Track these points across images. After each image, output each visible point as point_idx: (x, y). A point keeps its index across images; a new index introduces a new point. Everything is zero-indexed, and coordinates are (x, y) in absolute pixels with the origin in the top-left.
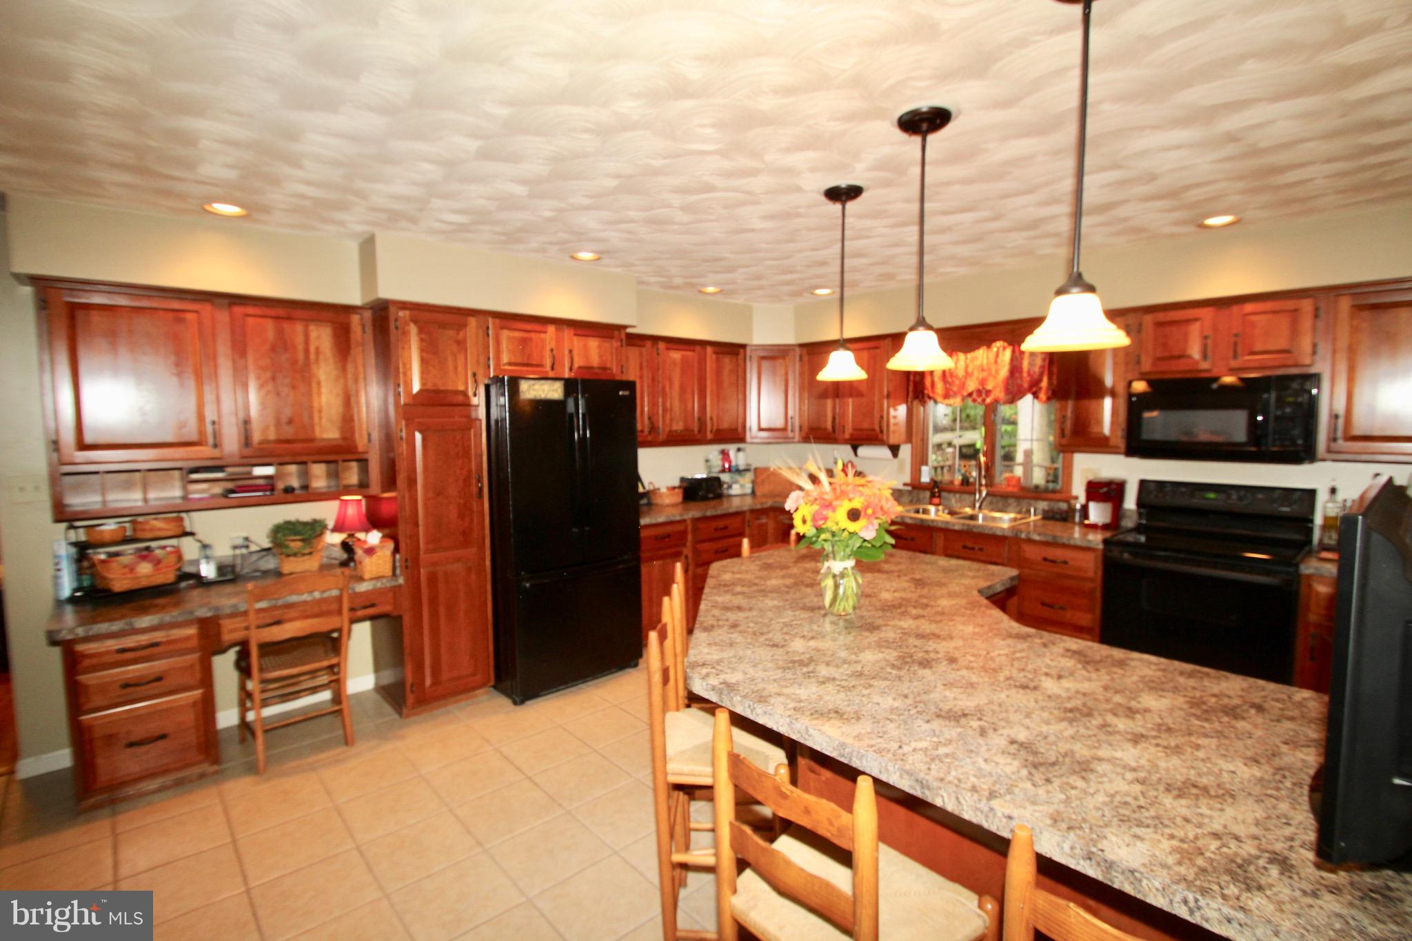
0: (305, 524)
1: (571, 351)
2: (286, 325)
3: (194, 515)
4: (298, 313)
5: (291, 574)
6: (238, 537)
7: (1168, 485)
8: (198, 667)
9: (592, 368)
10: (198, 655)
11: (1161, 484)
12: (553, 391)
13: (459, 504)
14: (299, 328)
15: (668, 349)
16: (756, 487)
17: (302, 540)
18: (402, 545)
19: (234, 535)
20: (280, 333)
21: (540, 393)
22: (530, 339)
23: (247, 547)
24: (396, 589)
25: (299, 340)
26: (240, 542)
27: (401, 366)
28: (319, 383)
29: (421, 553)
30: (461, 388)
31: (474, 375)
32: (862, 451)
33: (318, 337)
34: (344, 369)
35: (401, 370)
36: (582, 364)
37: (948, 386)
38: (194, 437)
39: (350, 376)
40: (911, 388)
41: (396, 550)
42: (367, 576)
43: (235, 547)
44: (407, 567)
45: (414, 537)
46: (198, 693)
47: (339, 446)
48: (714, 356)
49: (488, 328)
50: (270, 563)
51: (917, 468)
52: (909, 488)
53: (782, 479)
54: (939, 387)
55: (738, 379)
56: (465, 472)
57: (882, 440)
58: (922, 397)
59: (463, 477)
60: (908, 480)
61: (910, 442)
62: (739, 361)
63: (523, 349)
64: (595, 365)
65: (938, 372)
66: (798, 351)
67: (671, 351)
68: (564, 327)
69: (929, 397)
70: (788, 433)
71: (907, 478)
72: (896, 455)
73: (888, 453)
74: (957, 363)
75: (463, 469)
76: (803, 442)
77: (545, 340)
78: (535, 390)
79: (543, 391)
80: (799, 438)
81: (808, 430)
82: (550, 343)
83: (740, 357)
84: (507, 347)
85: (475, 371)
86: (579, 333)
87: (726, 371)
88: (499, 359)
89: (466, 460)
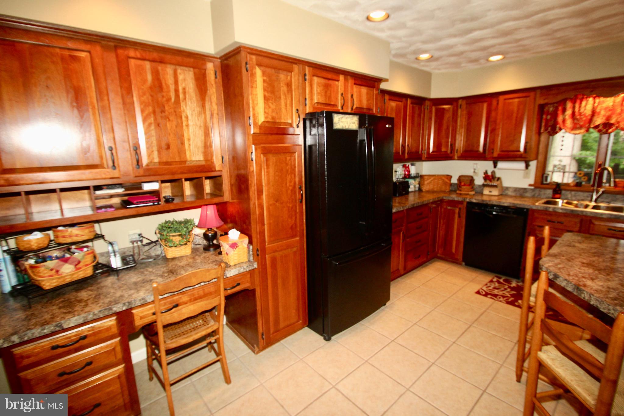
0: (180, 223)
1: (352, 96)
2: (160, 67)
3: (103, 224)
4: (168, 57)
5: (173, 259)
6: (134, 234)
8: (119, 349)
9: (363, 108)
10: (118, 339)
12: (353, 123)
13: (289, 207)
14: (169, 70)
15: (390, 100)
16: (422, 186)
17: (179, 235)
18: (254, 240)
19: (131, 232)
20: (156, 75)
21: (346, 124)
22: (330, 85)
23: (141, 241)
24: (252, 272)
25: (170, 80)
26: (137, 237)
27: (251, 102)
28: (187, 117)
29: (267, 244)
30: (290, 121)
31: (297, 110)
32: (501, 165)
33: (184, 80)
34: (203, 106)
35: (251, 105)
36: (358, 106)
37: (576, 121)
38: (97, 161)
39: (208, 112)
40: (543, 124)
41: (250, 242)
42: (232, 264)
43: (133, 242)
44: (258, 255)
45: (262, 233)
46: (121, 367)
47: (203, 166)
48: (411, 105)
49: (305, 75)
50: (157, 251)
51: (540, 174)
52: (532, 187)
53: (440, 182)
54: (569, 122)
55: (421, 121)
56: (292, 184)
57: (525, 158)
58: (551, 130)
59: (291, 188)
60: (532, 182)
61: (536, 158)
62: (422, 109)
63: (326, 92)
64: (365, 107)
65: (569, 112)
66: (460, 102)
67: (391, 101)
68: (349, 77)
69: (560, 129)
70: (448, 154)
71: (532, 181)
72: (527, 166)
73: (522, 165)
74: (585, 106)
75: (291, 182)
76: (458, 160)
77: (338, 86)
78: (342, 122)
79: (347, 123)
80: (456, 157)
81: (463, 152)
82: (341, 89)
83: (423, 107)
84: (317, 90)
85: (298, 108)
86: (357, 82)
87: (416, 115)
88: (312, 99)
89: (293, 176)
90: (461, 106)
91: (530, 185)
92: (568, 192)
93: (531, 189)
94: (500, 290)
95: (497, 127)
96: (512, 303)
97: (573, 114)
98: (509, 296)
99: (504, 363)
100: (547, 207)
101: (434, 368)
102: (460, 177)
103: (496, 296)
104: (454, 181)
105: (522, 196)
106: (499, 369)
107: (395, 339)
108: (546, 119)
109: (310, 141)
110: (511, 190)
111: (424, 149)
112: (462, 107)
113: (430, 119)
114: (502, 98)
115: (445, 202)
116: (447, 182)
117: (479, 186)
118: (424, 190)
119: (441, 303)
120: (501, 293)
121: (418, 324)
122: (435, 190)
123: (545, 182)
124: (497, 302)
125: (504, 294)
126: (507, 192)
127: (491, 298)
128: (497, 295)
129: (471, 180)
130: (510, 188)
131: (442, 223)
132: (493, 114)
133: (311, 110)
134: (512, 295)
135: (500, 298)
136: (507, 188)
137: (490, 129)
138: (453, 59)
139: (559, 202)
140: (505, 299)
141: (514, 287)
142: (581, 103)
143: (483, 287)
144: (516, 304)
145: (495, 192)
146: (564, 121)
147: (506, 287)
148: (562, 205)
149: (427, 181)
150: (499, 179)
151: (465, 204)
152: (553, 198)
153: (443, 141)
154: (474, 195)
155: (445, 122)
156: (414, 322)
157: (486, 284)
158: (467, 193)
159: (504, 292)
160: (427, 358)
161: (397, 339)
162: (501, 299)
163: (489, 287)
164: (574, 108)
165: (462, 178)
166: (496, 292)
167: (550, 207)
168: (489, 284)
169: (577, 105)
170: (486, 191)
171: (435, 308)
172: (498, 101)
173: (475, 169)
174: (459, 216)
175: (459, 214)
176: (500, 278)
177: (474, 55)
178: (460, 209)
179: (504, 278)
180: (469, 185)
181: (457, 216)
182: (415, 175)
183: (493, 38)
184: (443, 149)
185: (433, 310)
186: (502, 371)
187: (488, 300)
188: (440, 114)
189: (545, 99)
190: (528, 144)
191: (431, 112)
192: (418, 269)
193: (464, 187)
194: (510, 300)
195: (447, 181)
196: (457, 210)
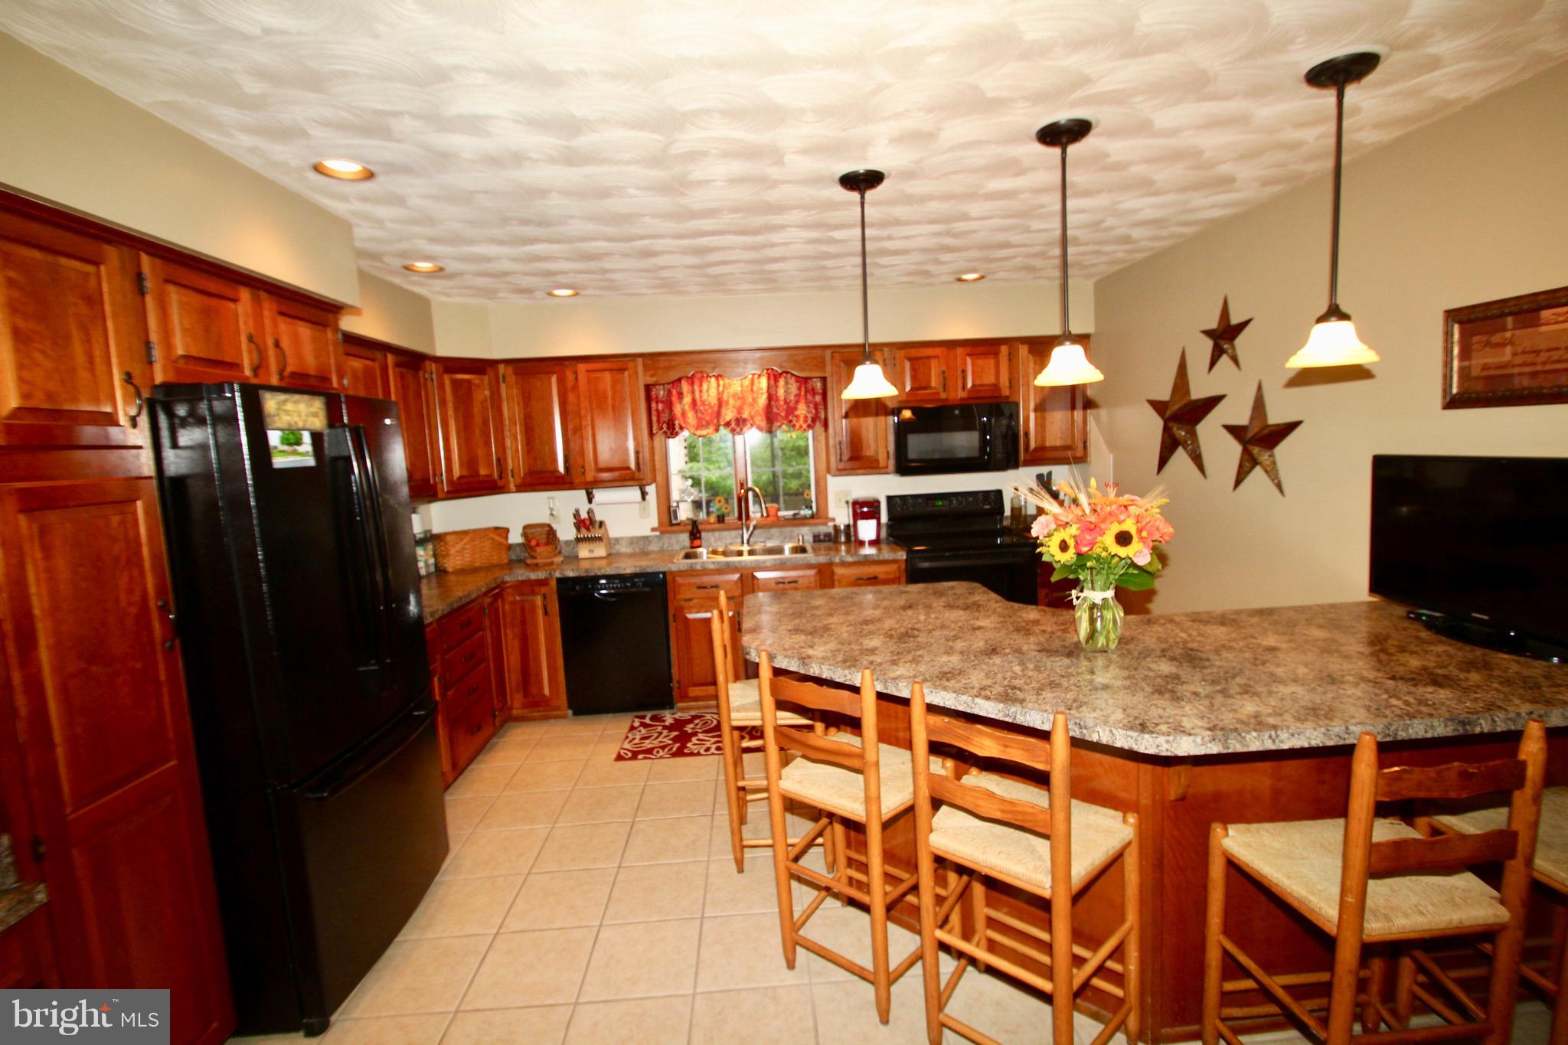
1: (277, 345)
7: (909, 498)
9: (307, 376)
11: (903, 498)
12: (313, 415)
13: (133, 670)
16: (443, 561)
21: (296, 418)
22: (216, 312)
29: (68, 809)
30: (107, 408)
31: (127, 374)
32: (600, 495)
36: (296, 369)
37: (699, 415)
40: (655, 418)
44: (39, 858)
48: (396, 370)
49: (142, 278)
51: (665, 509)
52: (658, 533)
53: (487, 544)
54: (691, 416)
55: (422, 407)
56: (136, 597)
57: (639, 479)
58: (668, 428)
59: (133, 610)
60: (656, 524)
61: (654, 480)
62: (422, 381)
63: (207, 329)
64: (312, 372)
65: (687, 399)
66: (502, 368)
67: (351, 358)
68: (263, 295)
69: (681, 428)
70: (495, 481)
71: (654, 522)
72: (644, 495)
73: (634, 493)
74: (708, 390)
75: (130, 592)
76: (518, 491)
77: (237, 315)
78: (287, 412)
79: (300, 416)
80: (512, 486)
81: (525, 475)
82: (245, 323)
83: (421, 373)
84: (181, 323)
85: (128, 370)
86: (284, 309)
87: (411, 395)
88: (168, 346)
89: (136, 572)
90: (504, 376)
91: (653, 530)
92: (710, 534)
93: (657, 536)
94: (652, 739)
95: (583, 423)
96: (680, 753)
97: (694, 402)
98: (670, 742)
99: (709, 856)
100: (692, 563)
101: (605, 934)
102: (525, 528)
103: (650, 751)
104: (515, 538)
105: (645, 554)
106: (708, 869)
107: (500, 927)
108: (657, 410)
109: (176, 462)
110: (624, 543)
111: (438, 473)
112: (507, 380)
113: (443, 403)
114: (582, 367)
115: (510, 587)
116: (500, 544)
117: (567, 543)
118: (450, 570)
119: (563, 808)
120: (656, 743)
121: (533, 871)
122: (477, 564)
123: (674, 522)
124: (655, 761)
125: (661, 742)
126: (618, 547)
127: (645, 758)
128: (653, 749)
129: (550, 533)
130: (622, 538)
131: (510, 636)
132: (571, 398)
133: (172, 377)
134: (675, 740)
135: (658, 752)
136: (617, 540)
137: (570, 427)
138: (483, 282)
139: (702, 553)
140: (666, 750)
141: (671, 724)
142: (701, 385)
143: (623, 744)
144: (686, 751)
145: (600, 551)
146: (684, 414)
147: (660, 729)
148: (708, 558)
149: (454, 546)
150: (601, 524)
151: (554, 583)
152: (692, 547)
153: (480, 452)
154: (562, 562)
155: (477, 409)
156: (526, 872)
157: (627, 737)
158: (549, 560)
159: (660, 739)
160: (583, 924)
161: (505, 923)
162: (661, 753)
163: (634, 739)
164: (693, 392)
165: (529, 531)
166: (647, 744)
167: (696, 564)
168: (631, 736)
169: (696, 388)
170: (584, 552)
171: (556, 822)
172: (576, 373)
173: (551, 509)
174: (546, 613)
175: (545, 608)
176: (644, 717)
177: (526, 282)
178: (544, 597)
179: (649, 715)
180: (547, 544)
181: (540, 612)
182: (421, 536)
183: (568, 259)
184: (483, 471)
185: (552, 828)
186: (713, 868)
187: (641, 765)
188: (464, 396)
189: (652, 376)
190: (641, 456)
191: (441, 386)
192: (480, 758)
193: (539, 549)
194: (674, 749)
195: (503, 541)
196: (539, 600)
